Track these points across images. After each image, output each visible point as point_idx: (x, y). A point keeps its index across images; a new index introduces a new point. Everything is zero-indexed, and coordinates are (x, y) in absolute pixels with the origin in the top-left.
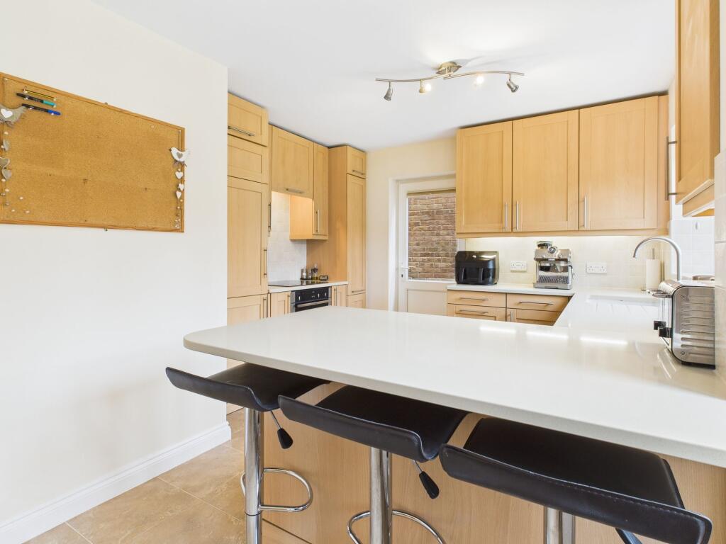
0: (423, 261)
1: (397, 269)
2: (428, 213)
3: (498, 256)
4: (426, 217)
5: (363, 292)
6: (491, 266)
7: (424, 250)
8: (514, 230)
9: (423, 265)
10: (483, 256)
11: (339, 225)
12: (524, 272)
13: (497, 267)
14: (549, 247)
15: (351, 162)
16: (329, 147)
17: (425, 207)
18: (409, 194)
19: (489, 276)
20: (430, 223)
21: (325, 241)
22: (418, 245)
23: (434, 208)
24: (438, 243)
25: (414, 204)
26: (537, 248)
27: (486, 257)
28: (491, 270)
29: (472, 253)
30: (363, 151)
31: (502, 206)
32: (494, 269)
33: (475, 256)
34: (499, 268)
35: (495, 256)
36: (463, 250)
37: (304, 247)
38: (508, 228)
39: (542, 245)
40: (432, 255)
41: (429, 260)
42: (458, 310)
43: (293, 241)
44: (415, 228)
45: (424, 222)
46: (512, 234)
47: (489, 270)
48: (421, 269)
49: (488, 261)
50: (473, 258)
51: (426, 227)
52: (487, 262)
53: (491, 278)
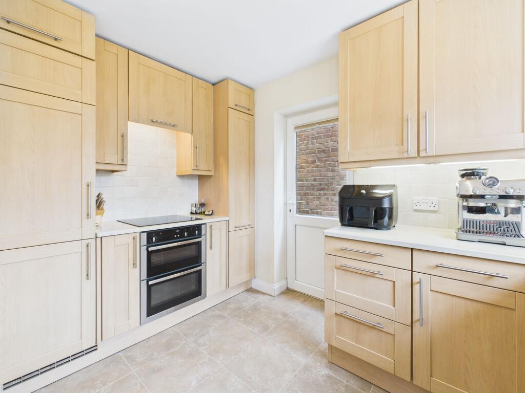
0: (320, 195)
1: (286, 204)
2: (324, 151)
3: (396, 191)
4: (323, 155)
5: (250, 226)
6: (386, 205)
7: (320, 185)
8: (422, 154)
9: (319, 198)
10: (374, 191)
11: (222, 160)
12: (435, 212)
13: (394, 205)
14: (483, 177)
15: (233, 97)
16: (213, 85)
17: (321, 146)
18: (296, 128)
19: (382, 217)
20: (326, 161)
21: (210, 176)
22: (315, 180)
23: (329, 146)
24: (334, 179)
25: (312, 144)
26: (460, 179)
27: (379, 192)
28: (387, 210)
29: (361, 187)
30: (251, 88)
31: (403, 121)
32: (391, 209)
33: (364, 192)
34: (397, 207)
35: (392, 191)
36: (351, 183)
37: (195, 182)
38: (413, 152)
39: (469, 174)
40: (328, 190)
41: (325, 194)
42: (339, 264)
43: (181, 177)
44: (313, 165)
45: (320, 160)
46: (418, 159)
47: (383, 210)
48: (318, 202)
49: (383, 198)
50: (362, 194)
51: (322, 164)
52: (380, 200)
53: (386, 219)
